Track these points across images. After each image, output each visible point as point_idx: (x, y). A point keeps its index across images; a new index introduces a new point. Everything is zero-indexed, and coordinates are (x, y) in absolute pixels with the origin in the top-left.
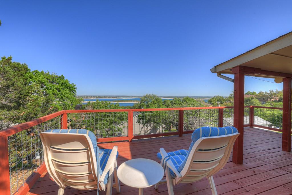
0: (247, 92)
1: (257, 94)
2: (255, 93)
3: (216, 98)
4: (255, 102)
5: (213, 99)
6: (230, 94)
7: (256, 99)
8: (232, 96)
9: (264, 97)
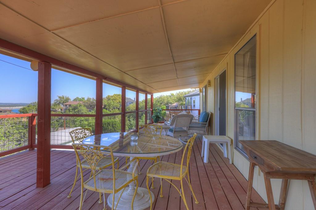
0: (76, 98)
1: (85, 100)
2: (83, 98)
3: (34, 106)
4: (83, 110)
5: (28, 107)
6: (55, 100)
7: (84, 106)
8: (57, 102)
9: (92, 104)
